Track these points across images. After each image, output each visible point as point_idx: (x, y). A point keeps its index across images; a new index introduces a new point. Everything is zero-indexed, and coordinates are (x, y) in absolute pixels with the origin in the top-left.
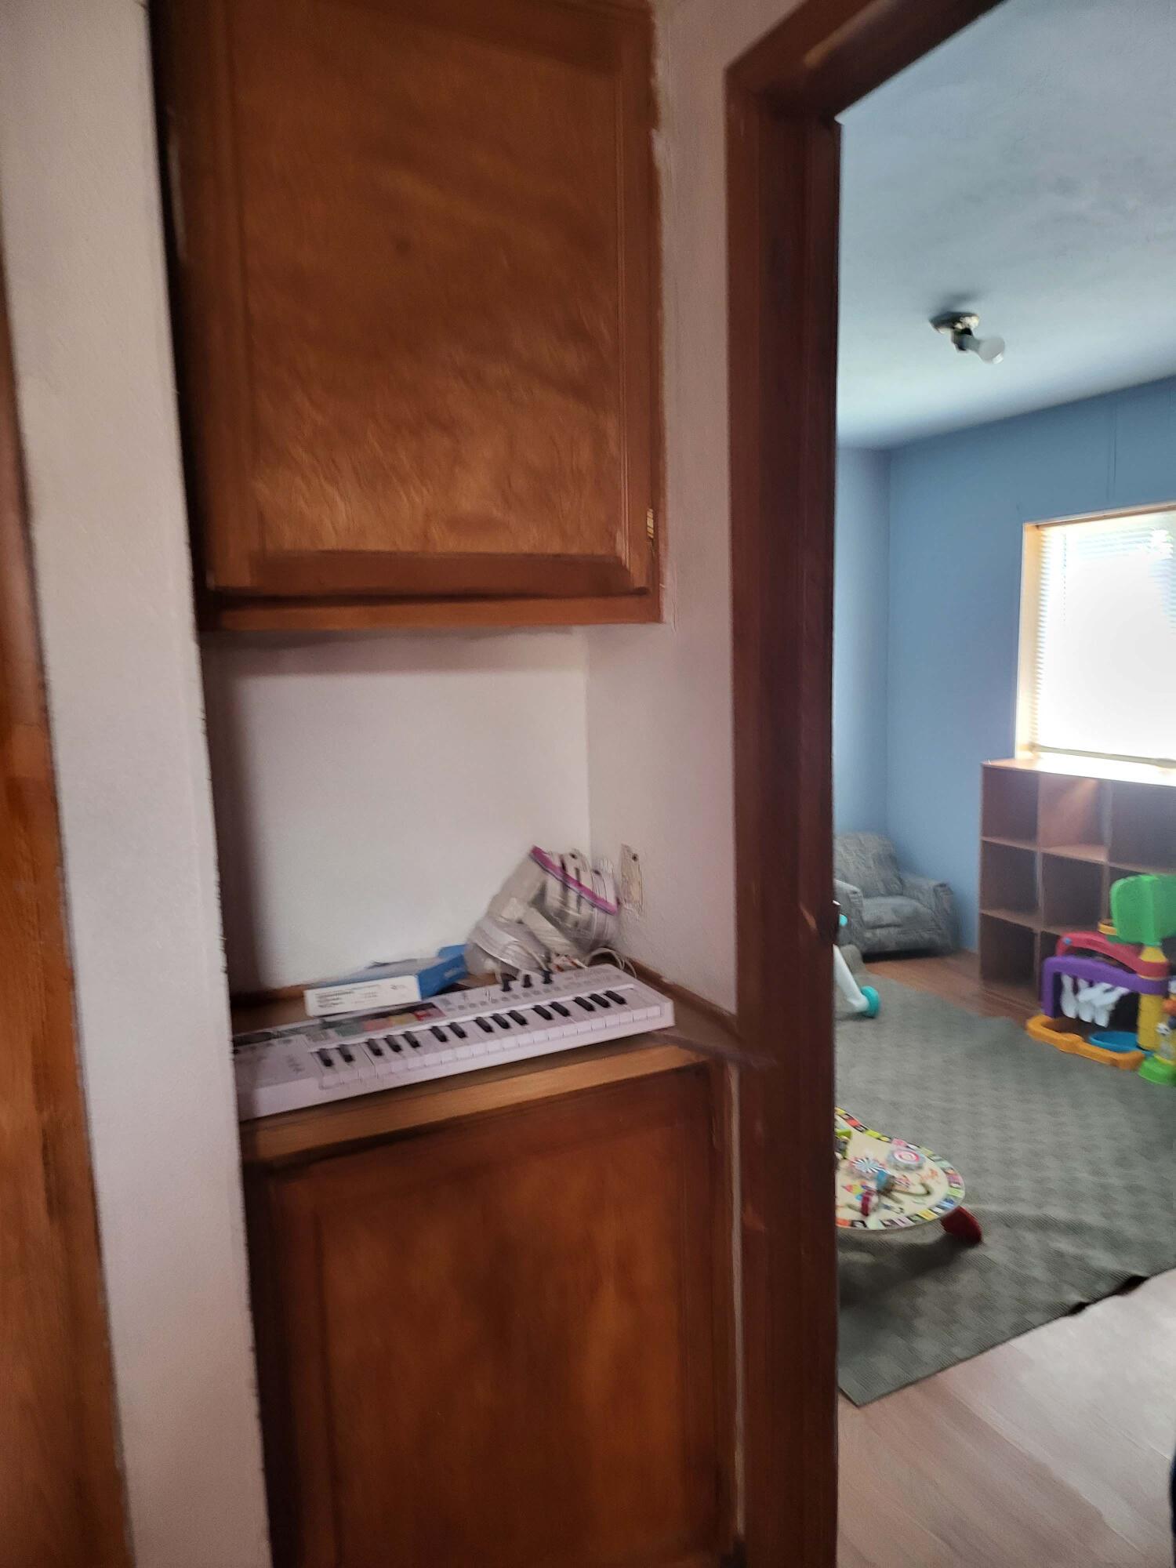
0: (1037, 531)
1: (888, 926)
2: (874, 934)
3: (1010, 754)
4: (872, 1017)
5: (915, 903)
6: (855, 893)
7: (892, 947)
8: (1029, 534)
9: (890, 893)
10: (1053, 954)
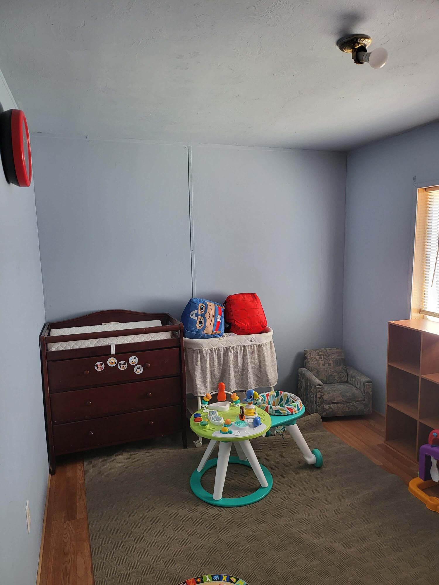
0: (425, 193)
1: (338, 403)
2: (330, 407)
3: (408, 317)
4: (319, 468)
5: (354, 390)
6: (320, 385)
7: (340, 414)
8: (420, 194)
9: (341, 382)
10: (427, 442)
